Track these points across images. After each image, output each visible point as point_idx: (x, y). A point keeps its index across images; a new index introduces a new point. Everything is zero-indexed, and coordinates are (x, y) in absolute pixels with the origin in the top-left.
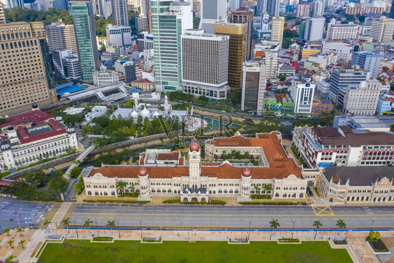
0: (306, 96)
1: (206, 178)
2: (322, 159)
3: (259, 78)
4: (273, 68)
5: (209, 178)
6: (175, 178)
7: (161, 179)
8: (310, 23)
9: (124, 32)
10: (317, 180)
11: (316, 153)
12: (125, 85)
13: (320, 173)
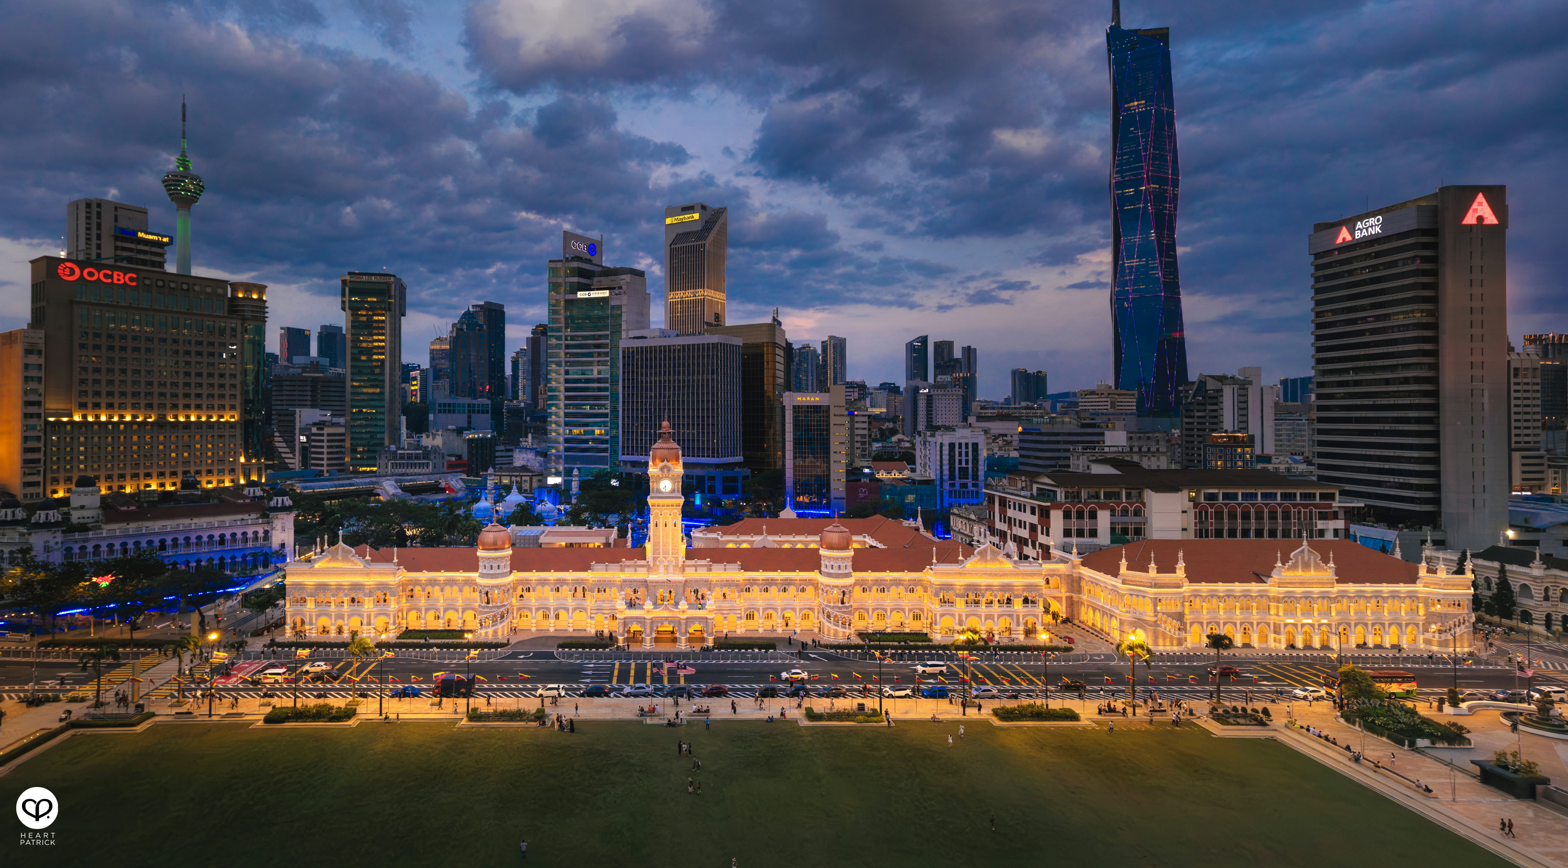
0: (964, 465)
1: (703, 566)
2: (1067, 533)
3: (828, 421)
4: (857, 438)
5: (715, 566)
6: (601, 566)
7: (552, 575)
8: (928, 400)
9: (474, 412)
10: (1068, 594)
11: (1045, 514)
12: (464, 476)
13: (1074, 567)
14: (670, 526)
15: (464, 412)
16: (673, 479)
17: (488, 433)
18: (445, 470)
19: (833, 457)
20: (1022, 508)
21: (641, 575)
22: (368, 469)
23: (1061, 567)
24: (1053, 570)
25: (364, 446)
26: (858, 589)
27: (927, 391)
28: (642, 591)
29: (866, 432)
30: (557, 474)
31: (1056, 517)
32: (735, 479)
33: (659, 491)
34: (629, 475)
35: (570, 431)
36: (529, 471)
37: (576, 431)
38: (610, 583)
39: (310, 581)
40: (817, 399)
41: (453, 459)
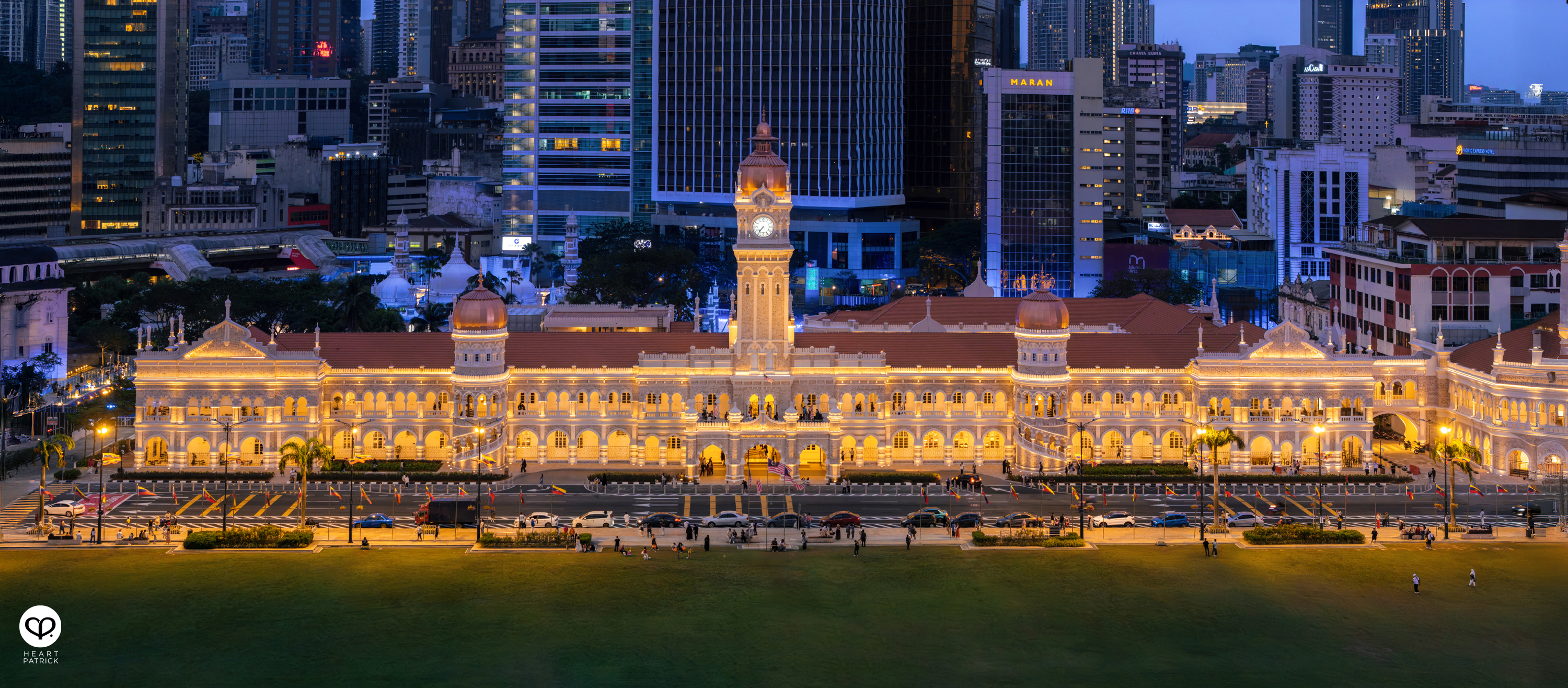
0: (1330, 213)
1: (823, 357)
2: (1438, 312)
3: (1070, 125)
4: (1140, 162)
5: (843, 358)
6: (656, 358)
7: (573, 374)
8: (1321, 88)
9: (312, 106)
10: (1429, 408)
11: (1403, 283)
12: (328, 235)
13: (1438, 364)
14: (770, 293)
15: (291, 107)
16: (775, 217)
17: (372, 148)
18: (285, 224)
19: (1079, 195)
20: (1375, 276)
21: (722, 371)
22: (118, 225)
23: (1419, 365)
24: (1406, 368)
25: (109, 178)
26: (1077, 396)
27: (1321, 68)
28: (723, 398)
29: (1158, 150)
30: (524, 230)
31: (1421, 286)
32: (886, 240)
33: (753, 236)
34: (673, 230)
35: (551, 143)
36: (463, 223)
37: (561, 142)
38: (670, 387)
39: (176, 379)
40: (1049, 83)
41: (301, 202)
